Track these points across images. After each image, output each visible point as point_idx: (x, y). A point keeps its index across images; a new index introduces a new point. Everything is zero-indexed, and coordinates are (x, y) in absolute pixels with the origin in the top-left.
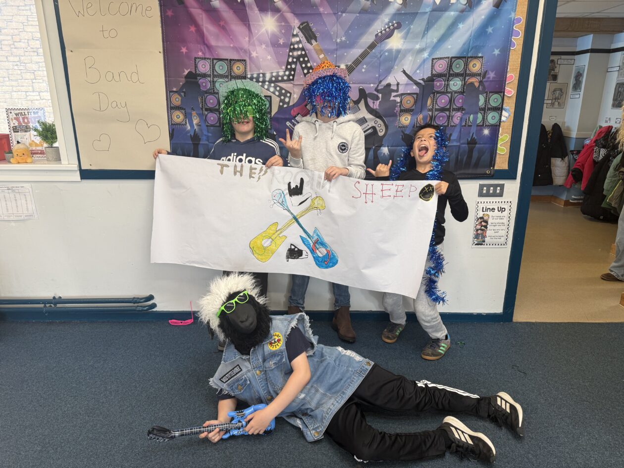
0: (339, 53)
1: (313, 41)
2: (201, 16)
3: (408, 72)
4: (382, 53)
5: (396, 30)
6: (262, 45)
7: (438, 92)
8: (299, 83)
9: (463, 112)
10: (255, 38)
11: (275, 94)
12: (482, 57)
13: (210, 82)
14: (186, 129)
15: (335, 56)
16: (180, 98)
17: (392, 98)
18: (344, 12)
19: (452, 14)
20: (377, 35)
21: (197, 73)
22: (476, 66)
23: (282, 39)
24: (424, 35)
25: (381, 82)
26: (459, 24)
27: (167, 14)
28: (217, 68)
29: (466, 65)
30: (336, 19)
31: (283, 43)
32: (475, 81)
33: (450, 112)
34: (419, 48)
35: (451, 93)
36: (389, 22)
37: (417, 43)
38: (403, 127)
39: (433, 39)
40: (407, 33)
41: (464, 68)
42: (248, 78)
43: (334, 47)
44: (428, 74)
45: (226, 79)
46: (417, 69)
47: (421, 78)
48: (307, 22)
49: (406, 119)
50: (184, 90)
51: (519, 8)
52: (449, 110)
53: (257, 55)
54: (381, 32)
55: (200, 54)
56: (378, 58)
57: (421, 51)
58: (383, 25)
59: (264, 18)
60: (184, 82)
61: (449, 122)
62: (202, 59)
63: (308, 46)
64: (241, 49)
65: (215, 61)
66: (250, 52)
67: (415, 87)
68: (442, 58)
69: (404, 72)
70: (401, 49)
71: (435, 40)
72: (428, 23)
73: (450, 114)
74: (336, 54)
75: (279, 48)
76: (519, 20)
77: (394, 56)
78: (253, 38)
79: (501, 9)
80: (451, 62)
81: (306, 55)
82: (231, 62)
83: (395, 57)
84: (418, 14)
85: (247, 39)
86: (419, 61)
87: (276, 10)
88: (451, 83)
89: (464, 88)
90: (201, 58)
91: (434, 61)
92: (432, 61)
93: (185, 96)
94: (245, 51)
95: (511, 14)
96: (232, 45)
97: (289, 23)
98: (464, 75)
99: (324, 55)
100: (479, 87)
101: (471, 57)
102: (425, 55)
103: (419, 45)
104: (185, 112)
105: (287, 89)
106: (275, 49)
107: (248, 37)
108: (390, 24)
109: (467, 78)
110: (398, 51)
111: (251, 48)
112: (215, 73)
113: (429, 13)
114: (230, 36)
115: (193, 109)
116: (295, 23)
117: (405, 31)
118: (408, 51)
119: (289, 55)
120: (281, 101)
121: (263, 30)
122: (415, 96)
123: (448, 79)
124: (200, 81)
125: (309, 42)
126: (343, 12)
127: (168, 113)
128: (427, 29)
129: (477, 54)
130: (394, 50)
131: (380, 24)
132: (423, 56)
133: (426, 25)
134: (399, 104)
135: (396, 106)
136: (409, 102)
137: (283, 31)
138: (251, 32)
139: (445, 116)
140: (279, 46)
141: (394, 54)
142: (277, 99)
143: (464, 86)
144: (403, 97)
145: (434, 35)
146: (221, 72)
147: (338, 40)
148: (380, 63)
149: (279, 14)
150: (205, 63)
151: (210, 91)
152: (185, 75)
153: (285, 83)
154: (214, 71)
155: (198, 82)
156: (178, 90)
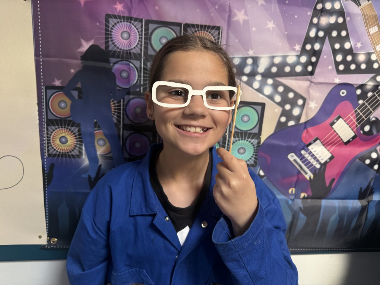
8: (322, 80)
11: (273, 100)
13: (139, 70)
14: (79, 164)
16: (69, 102)
21: (110, 48)
28: (155, 41)
50: (79, 85)
55: (119, 7)
60: (78, 69)
62: (123, 18)
65: (152, 27)
66: (230, 11)
82: (187, 28)
90: (120, 17)
93: (80, 97)
99: (378, 27)
104: (79, 131)
105: (298, 91)
111: (235, 3)
112: (151, 52)
115: (96, 126)
119: (311, 21)
120: (284, 113)
124: (117, 66)
127: (41, 131)
140: (293, 2)
142: (277, 111)
150: (130, 28)
151: (138, 90)
152: (81, 52)
153: (296, 80)
154: (149, 47)
155: (111, 69)
156: (65, 85)
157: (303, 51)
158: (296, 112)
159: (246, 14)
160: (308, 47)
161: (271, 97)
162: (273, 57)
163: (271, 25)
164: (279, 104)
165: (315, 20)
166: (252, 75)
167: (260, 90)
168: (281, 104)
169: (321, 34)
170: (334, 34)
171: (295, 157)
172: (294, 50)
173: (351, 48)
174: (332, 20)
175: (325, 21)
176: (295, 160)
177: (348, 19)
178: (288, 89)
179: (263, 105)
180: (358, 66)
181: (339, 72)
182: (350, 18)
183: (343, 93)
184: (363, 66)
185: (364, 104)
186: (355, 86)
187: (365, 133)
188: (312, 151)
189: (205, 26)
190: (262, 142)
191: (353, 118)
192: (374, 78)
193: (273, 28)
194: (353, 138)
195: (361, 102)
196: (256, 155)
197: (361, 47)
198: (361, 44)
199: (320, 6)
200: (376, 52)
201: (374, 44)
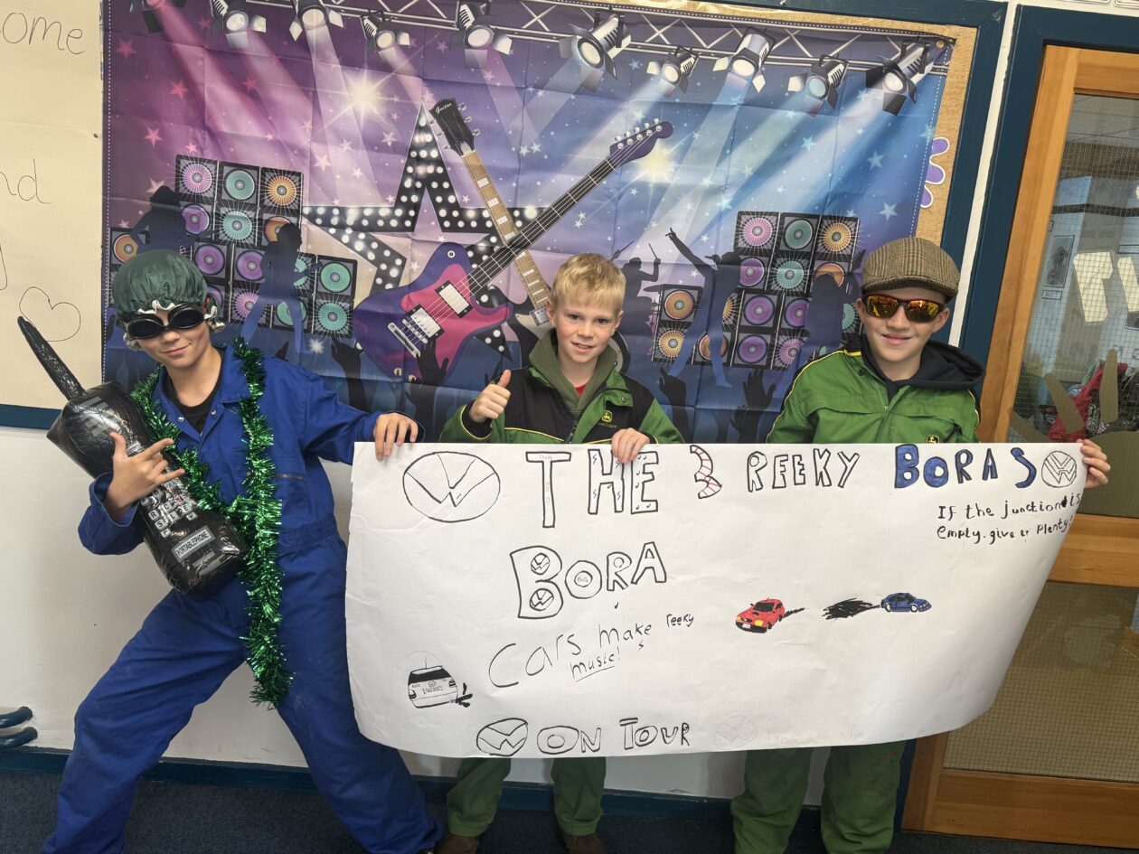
0: (523, 179)
1: (465, 147)
2: (200, 63)
3: (682, 237)
4: (622, 190)
5: (658, 141)
6: (342, 142)
7: (749, 290)
8: (424, 238)
9: (805, 339)
10: (326, 126)
11: (366, 258)
12: (855, 220)
13: (211, 216)
15: (514, 185)
16: (136, 246)
17: (642, 293)
18: (542, 88)
19: (789, 116)
20: (614, 147)
21: (180, 191)
22: (840, 239)
23: (391, 134)
24: (724, 156)
25: (618, 253)
26: (805, 140)
27: (119, 50)
28: (230, 184)
29: (818, 234)
30: (521, 103)
31: (393, 143)
32: (835, 270)
33: (774, 336)
34: (711, 186)
35: (779, 294)
36: (644, 121)
37: (705, 173)
38: (665, 361)
39: (744, 168)
40: (684, 150)
41: (813, 240)
42: (303, 214)
43: (514, 164)
44: (727, 247)
45: (249, 213)
46: (704, 233)
47: (711, 255)
48: (453, 102)
49: (673, 343)
50: (147, 229)
51: (943, 119)
52: (771, 331)
53: (328, 164)
54: (624, 141)
55: (192, 148)
56: (614, 201)
57: (714, 192)
58: (630, 126)
59: (351, 81)
60: (147, 211)
61: (769, 360)
62: (195, 160)
63: (451, 156)
64: (293, 147)
65: (227, 169)
66: (311, 156)
67: (695, 273)
68: (762, 213)
69: (673, 236)
70: (669, 185)
71: (748, 171)
72: (734, 131)
73: (773, 341)
74: (517, 182)
75: (384, 155)
76: (941, 146)
77: (650, 198)
78: (323, 125)
79: (902, 118)
80: (782, 223)
81: (444, 177)
82: (264, 175)
83: (653, 200)
84: (712, 110)
85: (308, 125)
86: (708, 215)
87: (382, 67)
88: (781, 271)
89: (809, 286)
90: (192, 159)
91: (744, 218)
92: (739, 218)
93: (147, 242)
94: (302, 153)
95: (924, 131)
96: (270, 137)
97: (409, 99)
98: (811, 256)
99: (489, 179)
100: (844, 285)
101: (830, 217)
102: (724, 202)
103: (709, 178)
105: (395, 248)
106: (374, 154)
107: (310, 122)
108: (647, 125)
109: (818, 263)
110: (661, 189)
111: (316, 148)
112: (225, 197)
113: (737, 109)
114: (267, 116)
116: (426, 100)
117: (681, 143)
118: (683, 191)
119: (405, 170)
120: (379, 274)
121: (347, 110)
122: (695, 293)
123: (774, 261)
124: (187, 210)
125: (455, 145)
126: (538, 87)
127: (103, 277)
128: (732, 143)
129: (845, 212)
130: (651, 185)
131: (624, 123)
132: (718, 204)
133: (729, 137)
134: (656, 308)
135: (651, 312)
136: (679, 305)
137: (395, 117)
138: (319, 112)
139: (761, 344)
140: (383, 148)
141: (651, 192)
142: (371, 270)
143: (809, 281)
144: (667, 292)
145: (746, 159)
146: (239, 196)
147: (524, 151)
148: (617, 213)
149: (389, 76)
150: (202, 170)
151: (209, 237)
152: (149, 193)
153: (393, 235)
154: (223, 190)
155: (181, 212)
156: (132, 227)
157: (398, 203)
158: (394, 273)
159: (328, 160)
160: (404, 199)
161: (363, 254)
162: (362, 209)
163: (358, 173)
164: (372, 262)
165: (410, 170)
166: (342, 227)
167: (350, 245)
168: (376, 263)
169: (419, 185)
170: (435, 185)
171: (396, 328)
172: (387, 201)
173: (456, 201)
174: (430, 169)
175: (421, 170)
176: (396, 331)
177: (449, 169)
178: (383, 246)
179: (355, 263)
180: (467, 223)
181: (444, 229)
182: (452, 168)
183: (451, 254)
184: (474, 224)
185: (478, 269)
186: (465, 247)
187: (481, 303)
188: (416, 321)
189: (285, 171)
190: (355, 306)
191: (465, 284)
192: (487, 239)
193: (361, 176)
194: (469, 309)
195: (475, 266)
196: (350, 323)
197: (469, 202)
198: (469, 197)
199: (414, 154)
200: (488, 208)
201: (485, 199)
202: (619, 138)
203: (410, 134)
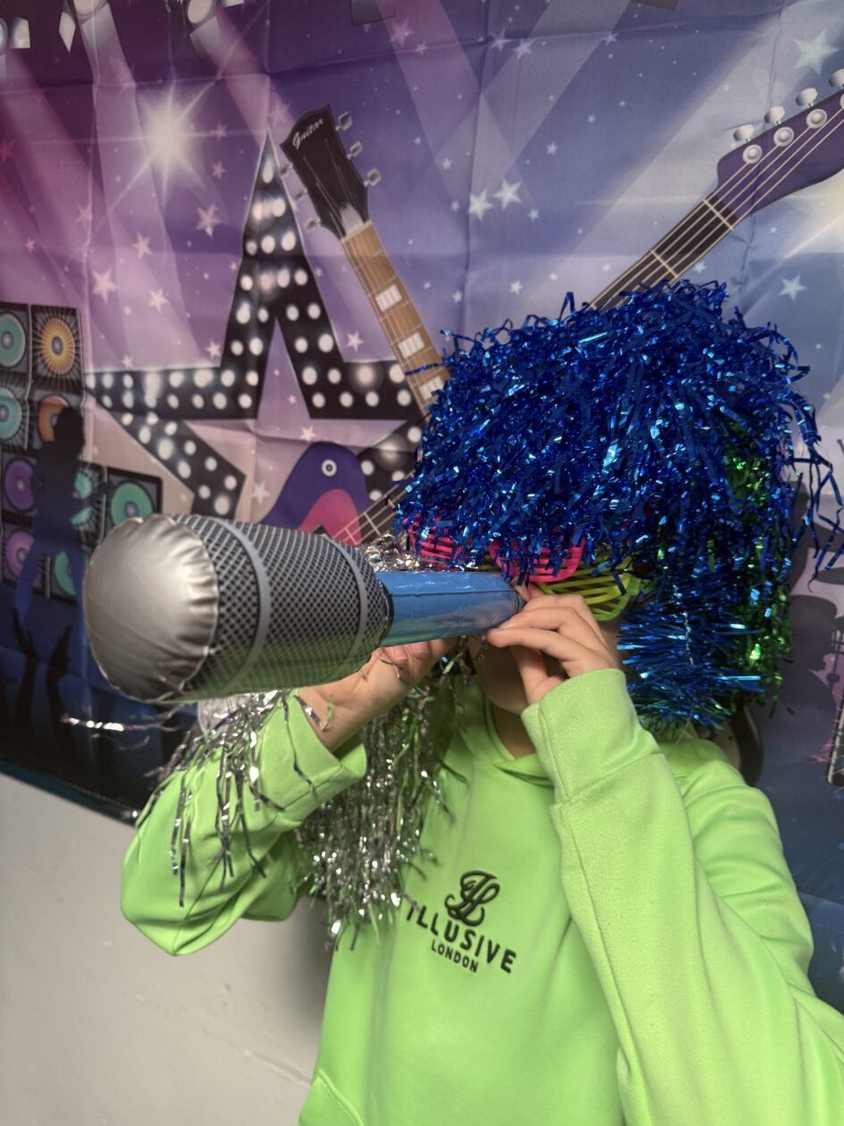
157: (228, 359)
158: (223, 504)
160: (237, 348)
162: (166, 374)
165: (247, 283)
166: (140, 410)
168: (192, 483)
169: (263, 315)
173: (335, 348)
174: (283, 278)
175: (267, 281)
178: (204, 450)
179: (157, 482)
180: (359, 397)
181: (315, 413)
182: (324, 271)
183: (329, 468)
184: (372, 399)
185: (383, 502)
186: (356, 452)
193: (163, 306)
195: (376, 496)
197: (360, 346)
198: (361, 337)
199: (252, 247)
200: (400, 359)
201: (394, 337)
202: (748, 132)
203: (243, 203)
